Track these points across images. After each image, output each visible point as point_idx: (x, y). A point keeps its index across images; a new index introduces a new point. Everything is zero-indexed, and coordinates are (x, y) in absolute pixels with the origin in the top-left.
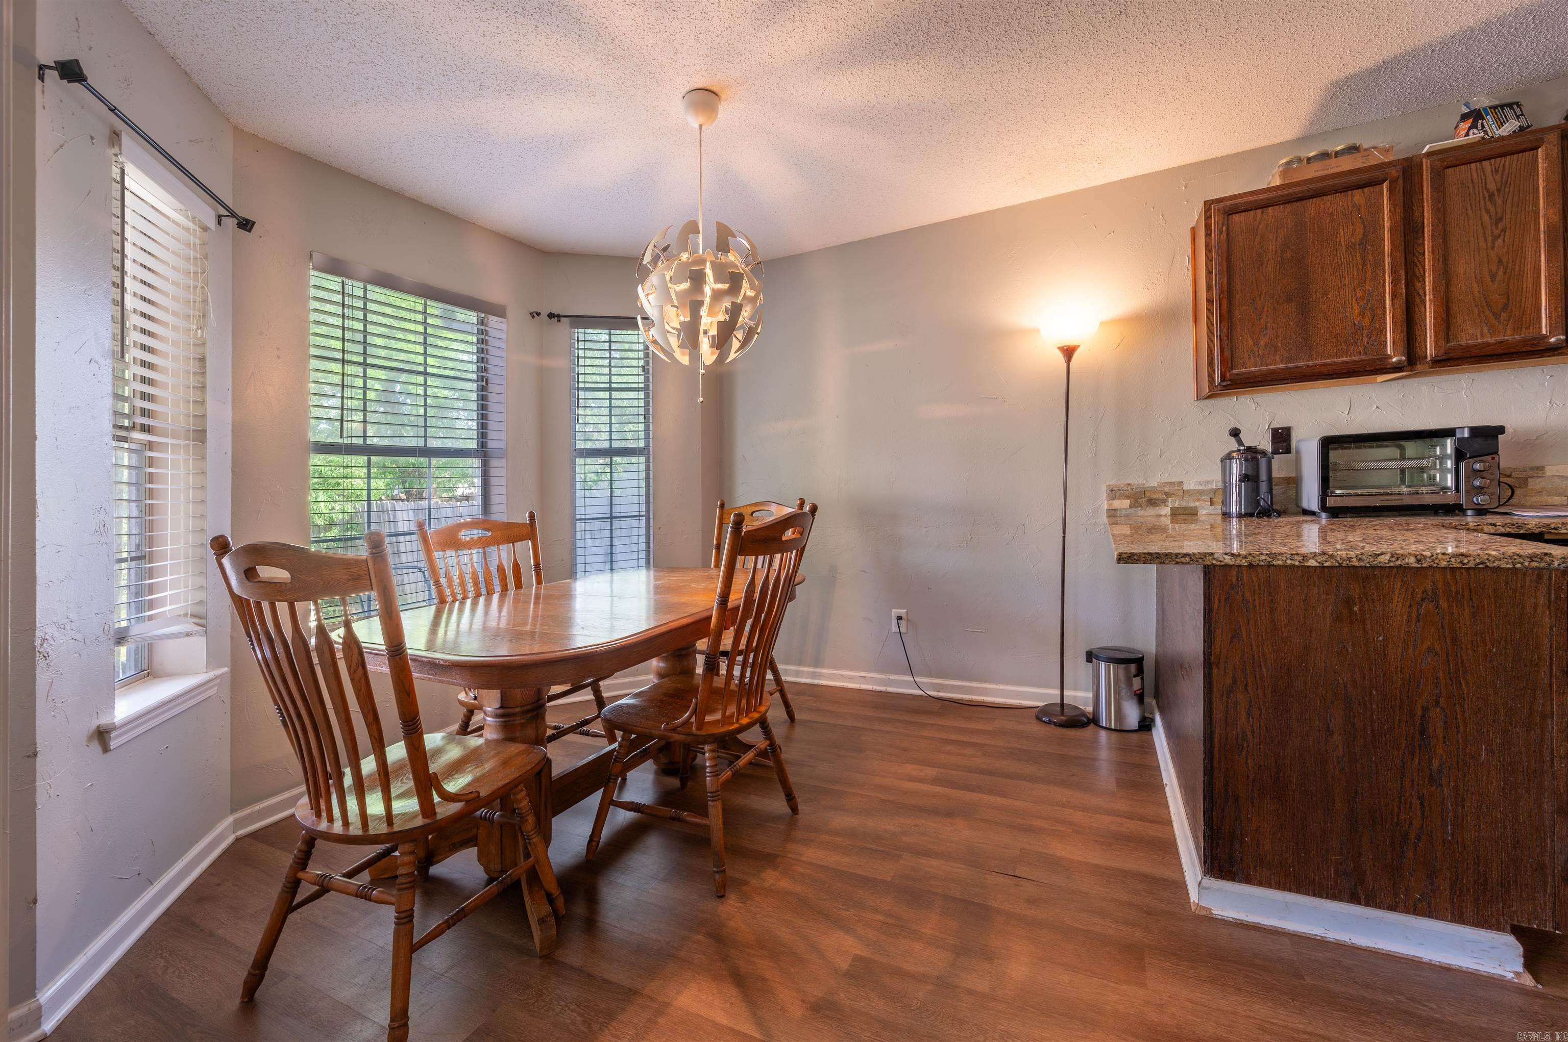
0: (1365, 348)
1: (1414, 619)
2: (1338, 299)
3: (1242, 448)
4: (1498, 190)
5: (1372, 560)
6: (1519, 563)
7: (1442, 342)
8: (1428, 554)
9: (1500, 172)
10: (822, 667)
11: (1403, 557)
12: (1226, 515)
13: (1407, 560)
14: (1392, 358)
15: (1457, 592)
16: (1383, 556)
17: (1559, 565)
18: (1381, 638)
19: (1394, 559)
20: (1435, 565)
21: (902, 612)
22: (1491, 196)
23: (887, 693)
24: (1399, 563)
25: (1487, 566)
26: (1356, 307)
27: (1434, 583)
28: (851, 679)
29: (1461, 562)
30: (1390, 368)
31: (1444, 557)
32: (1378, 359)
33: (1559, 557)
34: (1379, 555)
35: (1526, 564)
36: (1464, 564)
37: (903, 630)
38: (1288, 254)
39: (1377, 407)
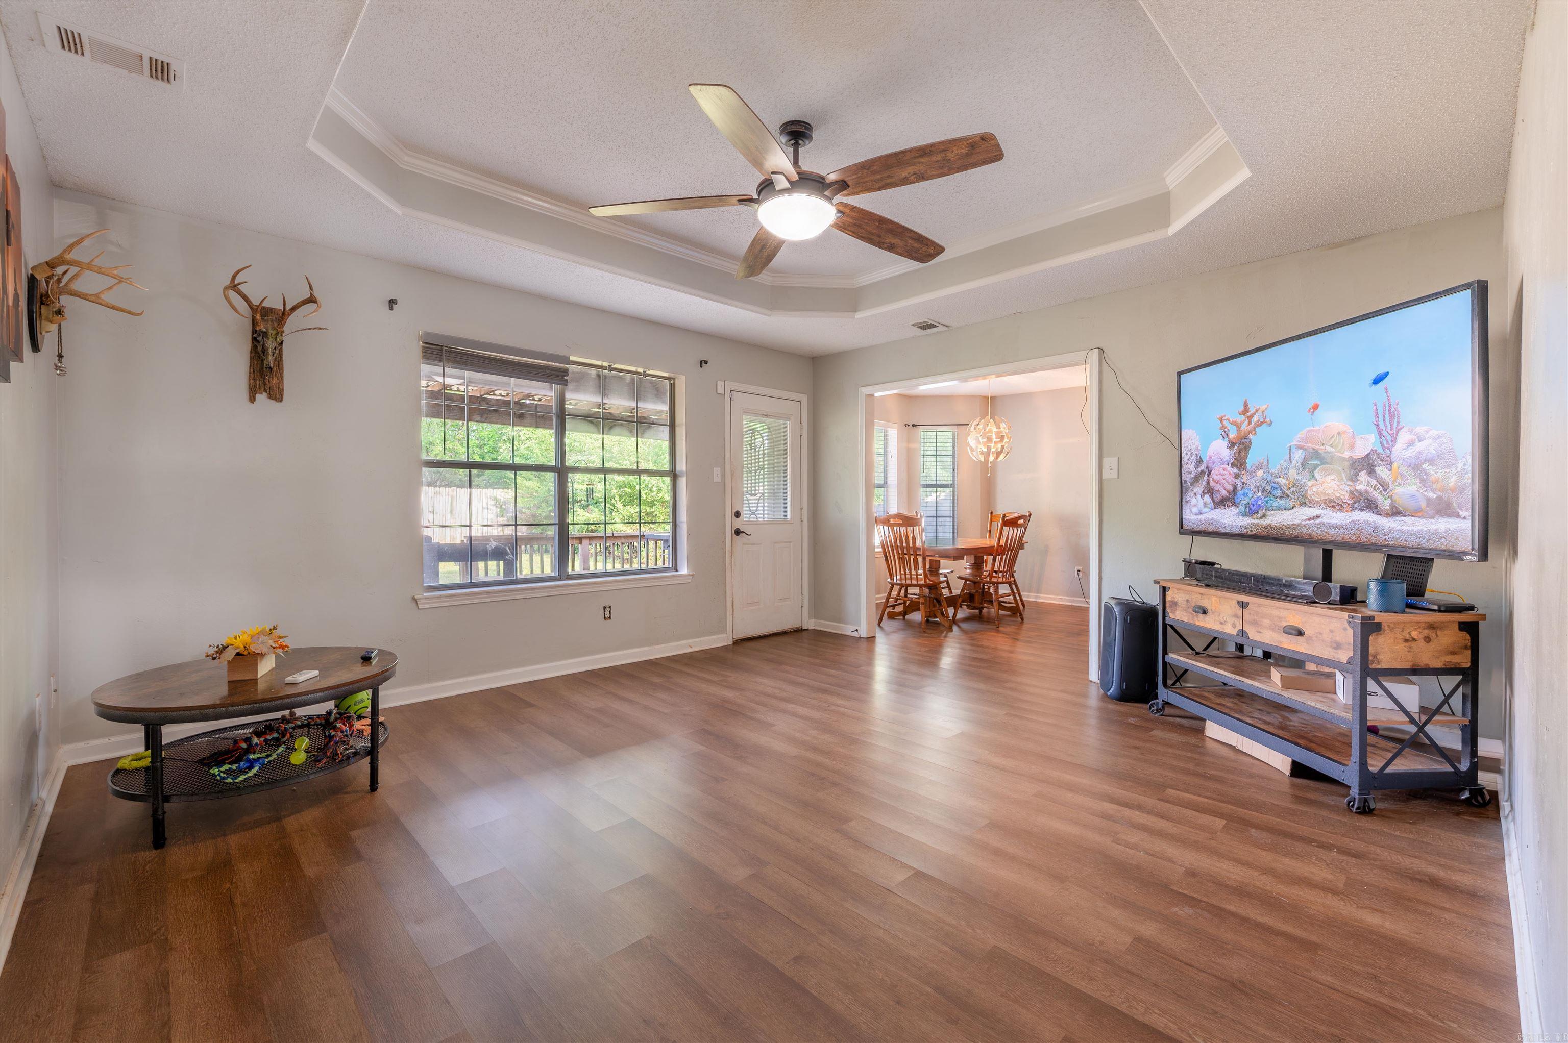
10: (1041, 593)
21: (1080, 568)
23: (1072, 606)
28: (1055, 599)
37: (1080, 576)
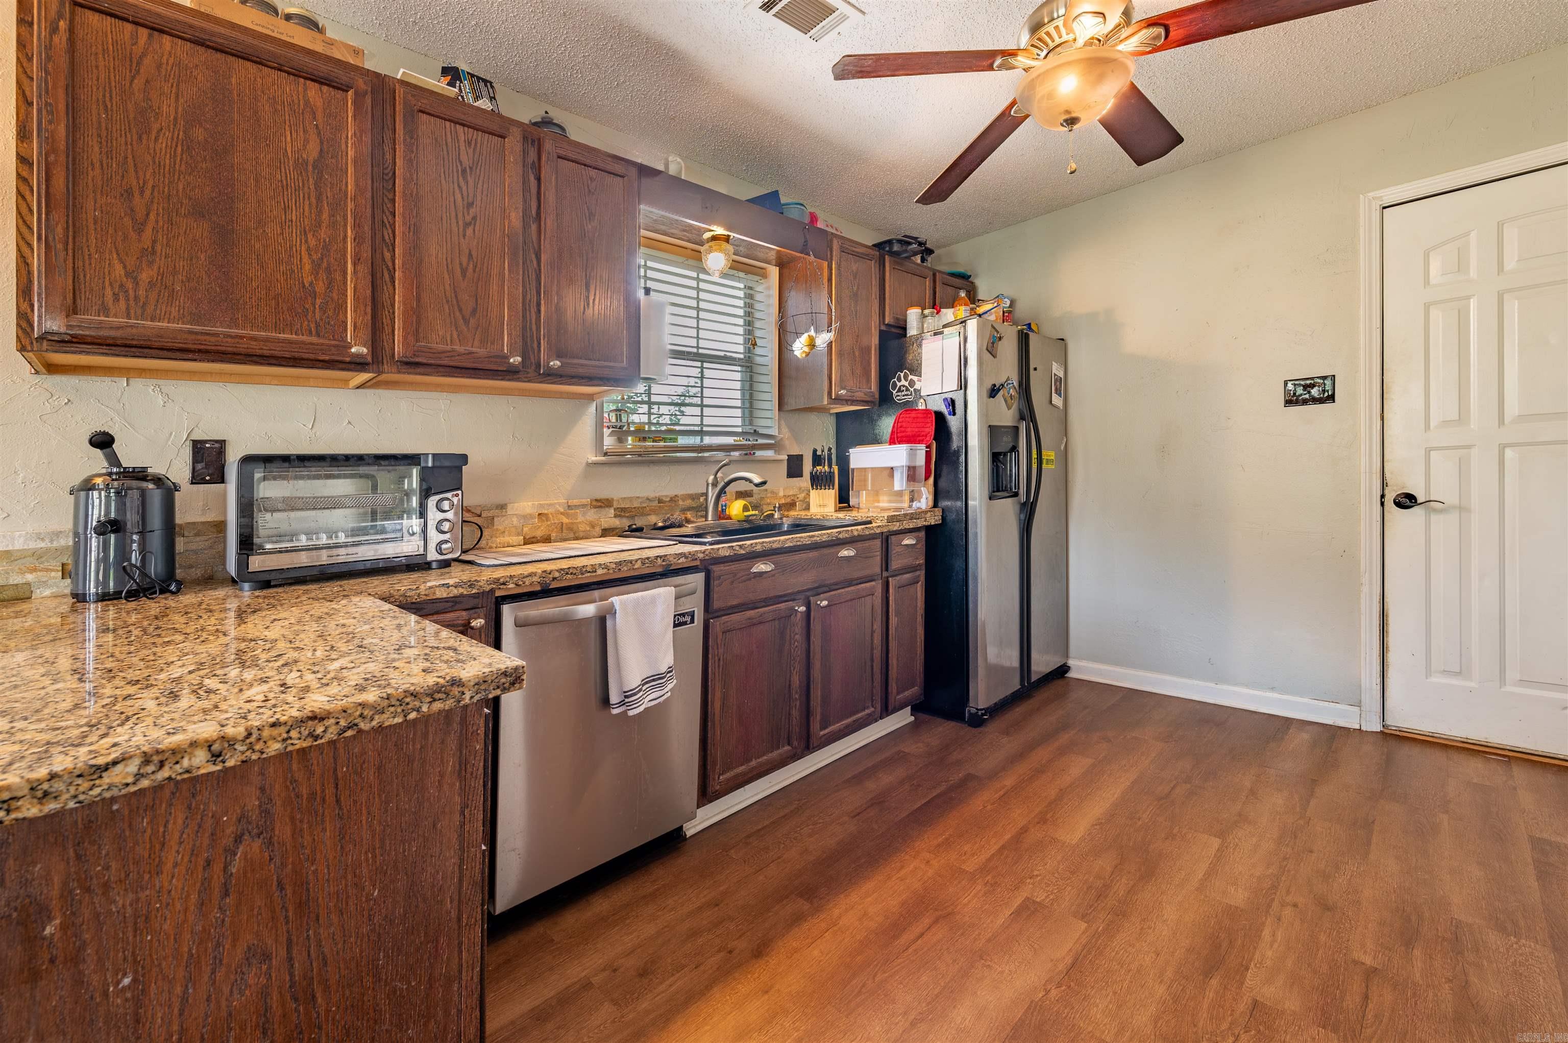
0: (317, 325)
1: (217, 893)
2: (280, 240)
3: (115, 470)
4: (471, 168)
5: (86, 785)
6: (413, 710)
7: (411, 339)
8: (241, 731)
9: (473, 146)
11: (177, 753)
12: (80, 598)
13: (186, 763)
14: (351, 348)
15: (312, 796)
16: (119, 767)
17: (472, 697)
18: (127, 981)
19: (150, 768)
20: (254, 757)
22: (464, 171)
24: (165, 773)
25: (360, 731)
26: (306, 259)
27: (262, 789)
29: (311, 735)
30: (349, 363)
31: (275, 732)
32: (334, 346)
33: (472, 683)
34: (106, 768)
35: (425, 709)
36: (316, 738)
38: (199, 134)
39: (349, 422)
